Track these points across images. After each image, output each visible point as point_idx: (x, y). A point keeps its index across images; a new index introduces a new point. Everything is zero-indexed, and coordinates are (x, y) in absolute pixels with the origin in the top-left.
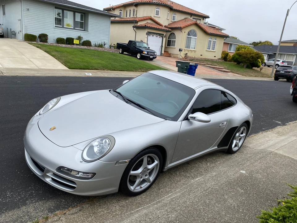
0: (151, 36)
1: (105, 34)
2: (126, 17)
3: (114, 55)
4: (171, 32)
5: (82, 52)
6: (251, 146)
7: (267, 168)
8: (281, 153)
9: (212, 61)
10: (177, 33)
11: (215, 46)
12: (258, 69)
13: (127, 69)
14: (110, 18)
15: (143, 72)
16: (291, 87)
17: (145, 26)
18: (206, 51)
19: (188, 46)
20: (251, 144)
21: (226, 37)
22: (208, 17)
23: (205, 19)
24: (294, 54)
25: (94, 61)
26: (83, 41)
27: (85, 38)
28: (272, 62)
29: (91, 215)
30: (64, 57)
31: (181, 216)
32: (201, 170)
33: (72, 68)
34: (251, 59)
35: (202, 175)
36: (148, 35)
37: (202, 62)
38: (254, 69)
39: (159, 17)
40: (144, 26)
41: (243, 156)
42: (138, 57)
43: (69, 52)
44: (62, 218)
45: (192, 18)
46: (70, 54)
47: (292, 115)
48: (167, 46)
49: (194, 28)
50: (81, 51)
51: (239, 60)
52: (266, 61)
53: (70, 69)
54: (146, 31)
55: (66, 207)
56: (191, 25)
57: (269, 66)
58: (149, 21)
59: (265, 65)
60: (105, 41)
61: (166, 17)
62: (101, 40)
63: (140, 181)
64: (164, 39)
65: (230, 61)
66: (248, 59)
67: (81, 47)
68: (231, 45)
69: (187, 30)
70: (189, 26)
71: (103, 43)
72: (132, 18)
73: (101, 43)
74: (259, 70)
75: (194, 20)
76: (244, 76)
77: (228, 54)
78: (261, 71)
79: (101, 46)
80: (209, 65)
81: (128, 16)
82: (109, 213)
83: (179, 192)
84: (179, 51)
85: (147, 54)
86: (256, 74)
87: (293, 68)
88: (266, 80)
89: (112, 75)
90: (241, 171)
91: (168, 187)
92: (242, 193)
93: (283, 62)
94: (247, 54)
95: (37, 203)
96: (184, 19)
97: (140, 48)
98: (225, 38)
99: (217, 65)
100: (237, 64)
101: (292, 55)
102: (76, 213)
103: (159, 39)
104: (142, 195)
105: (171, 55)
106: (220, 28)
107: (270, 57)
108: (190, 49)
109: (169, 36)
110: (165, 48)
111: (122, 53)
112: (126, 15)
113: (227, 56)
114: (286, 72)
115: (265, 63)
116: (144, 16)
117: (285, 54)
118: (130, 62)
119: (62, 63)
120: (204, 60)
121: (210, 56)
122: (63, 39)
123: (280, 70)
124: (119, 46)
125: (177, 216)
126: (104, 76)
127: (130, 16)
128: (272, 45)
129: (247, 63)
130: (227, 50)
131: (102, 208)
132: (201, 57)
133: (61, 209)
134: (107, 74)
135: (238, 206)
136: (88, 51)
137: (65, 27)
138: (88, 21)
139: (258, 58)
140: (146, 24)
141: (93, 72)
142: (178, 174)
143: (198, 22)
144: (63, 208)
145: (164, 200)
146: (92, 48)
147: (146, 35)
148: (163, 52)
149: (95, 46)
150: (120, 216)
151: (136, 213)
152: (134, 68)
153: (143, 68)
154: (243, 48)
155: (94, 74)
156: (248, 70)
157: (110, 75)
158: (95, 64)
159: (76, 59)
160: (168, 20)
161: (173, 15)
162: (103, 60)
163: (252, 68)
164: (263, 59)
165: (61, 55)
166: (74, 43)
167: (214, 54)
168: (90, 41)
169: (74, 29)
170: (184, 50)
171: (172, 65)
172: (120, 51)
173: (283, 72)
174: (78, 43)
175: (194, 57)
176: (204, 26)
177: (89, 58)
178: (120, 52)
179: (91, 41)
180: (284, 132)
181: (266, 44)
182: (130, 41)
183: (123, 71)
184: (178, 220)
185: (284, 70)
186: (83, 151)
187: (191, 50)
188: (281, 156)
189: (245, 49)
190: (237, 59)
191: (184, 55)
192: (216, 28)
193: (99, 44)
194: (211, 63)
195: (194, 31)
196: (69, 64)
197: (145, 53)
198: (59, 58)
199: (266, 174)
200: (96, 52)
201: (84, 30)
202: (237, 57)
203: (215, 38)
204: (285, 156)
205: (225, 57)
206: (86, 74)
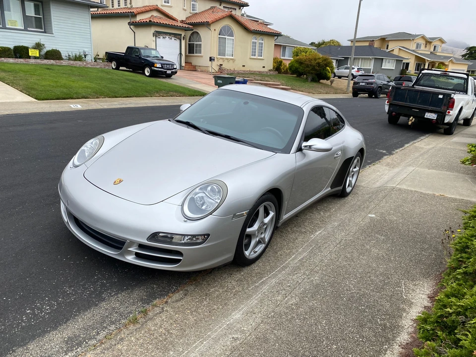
0: (161, 37)
1: (83, 36)
2: (113, 7)
3: (107, 73)
4: (193, 30)
5: (51, 71)
6: (363, 184)
7: (398, 207)
8: (405, 188)
9: (260, 74)
10: (202, 32)
11: (262, 50)
12: (328, 82)
13: (136, 94)
14: (89, 9)
15: (163, 96)
16: (386, 103)
17: (150, 21)
18: (250, 59)
19: (222, 52)
20: (362, 182)
21: (276, 35)
22: (247, 5)
23: (242, 8)
24: (371, 57)
25: (78, 84)
26: (45, 50)
27: (49, 46)
28: (343, 71)
29: (204, 298)
30: (21, 80)
31: (327, 277)
32: (316, 222)
33: (42, 97)
34: (317, 68)
35: (321, 227)
36: (156, 36)
37: (246, 76)
38: (321, 83)
39: (171, 7)
40: (148, 21)
41: (360, 198)
42: (147, 74)
43: (28, 72)
44: (166, 308)
45: (222, 7)
46: (31, 74)
47: (395, 140)
48: (189, 53)
49: (228, 22)
50: (48, 69)
51: (299, 70)
52: (336, 71)
53: (39, 100)
54: (153, 30)
55: (164, 293)
56: (224, 18)
57: (340, 77)
58: (155, 14)
59: (335, 76)
60: (86, 50)
61: (181, 6)
62: (79, 49)
63: (256, 241)
64: (183, 42)
65: (286, 72)
66: (314, 69)
67: (43, 62)
68: (285, 47)
69: (218, 27)
70: (220, 19)
71: (82, 54)
72: (124, 8)
73: (78, 54)
74: (330, 84)
75: (226, 10)
76: (311, 94)
77: (281, 62)
78: (333, 85)
79: (78, 58)
80: (257, 80)
81: (116, 6)
82: (226, 291)
83: (303, 251)
84: (210, 60)
85: (162, 68)
86: (327, 90)
87: (376, 77)
88: (341, 97)
89: (115, 105)
90: (370, 215)
91: (285, 248)
92: (384, 239)
93: (359, 70)
94: (310, 60)
95: (119, 295)
96: (210, 9)
97: (148, 59)
98: (276, 37)
99: (269, 79)
100: (297, 76)
101: (368, 59)
102: (182, 299)
103: (175, 43)
104: (257, 262)
105: (197, 68)
106: (266, 22)
107: (340, 63)
108: (226, 57)
109: (190, 37)
110: (186, 56)
111: (117, 68)
112: (113, 4)
113: (281, 65)
114: (368, 83)
115: (334, 73)
116: (145, 5)
117: (359, 59)
118: (138, 82)
119: (21, 91)
120: (249, 74)
121: (256, 66)
122: (9, 49)
123: (359, 81)
124: (110, 57)
125: (322, 278)
126: (102, 107)
127: (119, 6)
128: (339, 46)
129: (312, 73)
130: (280, 56)
131: (214, 287)
132: (244, 69)
133: (158, 297)
134: (106, 104)
135: (387, 254)
136: (59, 68)
137: (7, 26)
138: (50, 15)
139: (327, 65)
140: (150, 18)
141: (82, 102)
142: (289, 230)
143: (234, 13)
144: (161, 295)
145: (289, 263)
146: (64, 63)
147: (154, 36)
148: (183, 64)
149: (69, 60)
150: (243, 292)
151: (262, 285)
152: (147, 92)
153: (161, 90)
154: (303, 52)
155: (85, 105)
156: (315, 84)
157: (112, 105)
158: (80, 89)
159: (44, 83)
160: (185, 10)
161: (192, 3)
162: (92, 82)
163: (318, 81)
164: (332, 68)
165: (15, 77)
166: (30, 55)
167: (261, 64)
168: (58, 51)
169: (25, 30)
170: (217, 58)
171: (204, 83)
172: (113, 65)
173: (364, 84)
174: (38, 56)
175: (232, 69)
176: (242, 20)
177: (67, 80)
178: (114, 67)
179: (60, 50)
180: (395, 163)
181: (332, 44)
182: (128, 48)
183: (131, 97)
184: (326, 282)
185: (365, 81)
186: (182, 205)
187: (227, 59)
188: (407, 192)
189: (306, 53)
190: (297, 69)
191: (218, 68)
192: (260, 21)
193: (76, 56)
194: (259, 78)
195: (229, 28)
196: (33, 92)
197: (158, 66)
198: (12, 83)
199: (400, 215)
200: (74, 69)
201: (45, 32)
202: (296, 65)
203: (261, 37)
204: (411, 191)
205: (278, 67)
206: (72, 106)
